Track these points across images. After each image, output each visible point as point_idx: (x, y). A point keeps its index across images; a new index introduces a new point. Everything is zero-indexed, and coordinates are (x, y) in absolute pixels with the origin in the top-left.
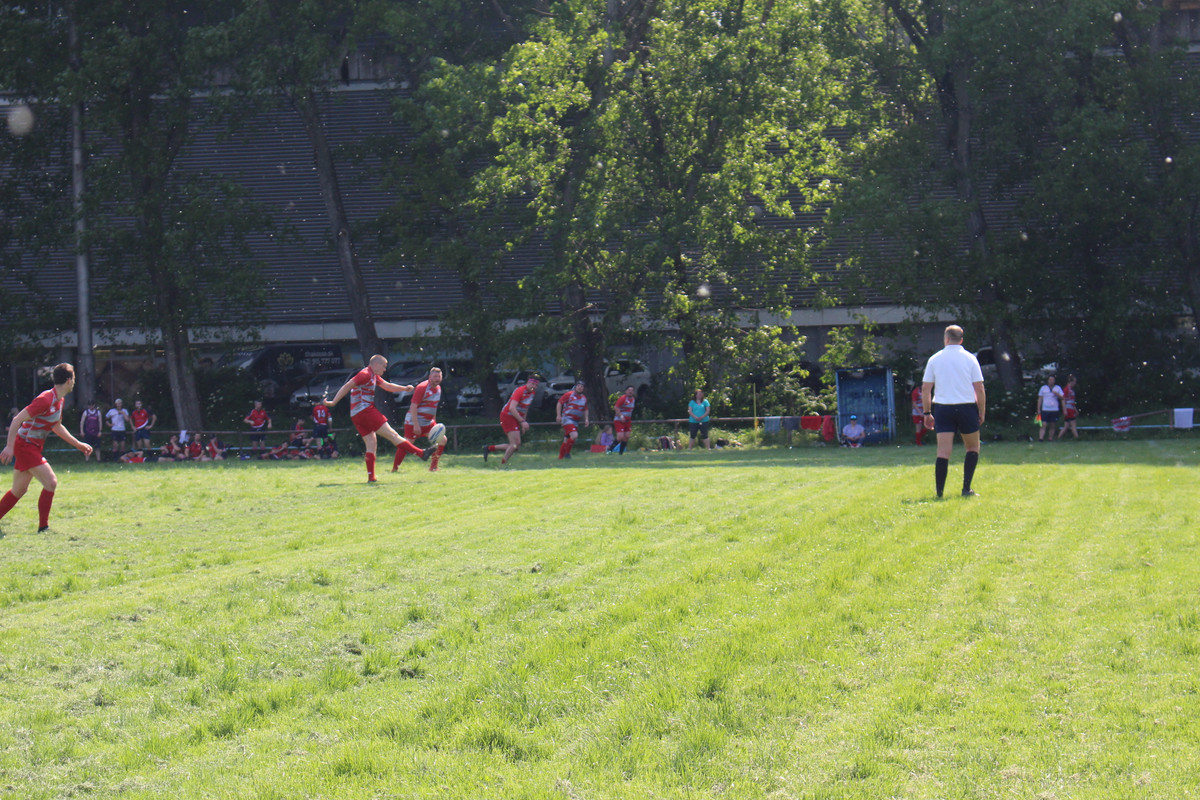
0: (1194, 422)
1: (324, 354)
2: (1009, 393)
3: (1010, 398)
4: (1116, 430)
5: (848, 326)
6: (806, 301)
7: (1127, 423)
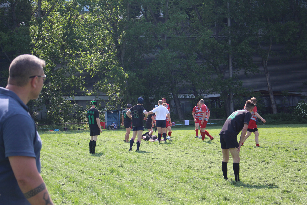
0: (189, 123)
6: (82, 94)
7: (174, 124)
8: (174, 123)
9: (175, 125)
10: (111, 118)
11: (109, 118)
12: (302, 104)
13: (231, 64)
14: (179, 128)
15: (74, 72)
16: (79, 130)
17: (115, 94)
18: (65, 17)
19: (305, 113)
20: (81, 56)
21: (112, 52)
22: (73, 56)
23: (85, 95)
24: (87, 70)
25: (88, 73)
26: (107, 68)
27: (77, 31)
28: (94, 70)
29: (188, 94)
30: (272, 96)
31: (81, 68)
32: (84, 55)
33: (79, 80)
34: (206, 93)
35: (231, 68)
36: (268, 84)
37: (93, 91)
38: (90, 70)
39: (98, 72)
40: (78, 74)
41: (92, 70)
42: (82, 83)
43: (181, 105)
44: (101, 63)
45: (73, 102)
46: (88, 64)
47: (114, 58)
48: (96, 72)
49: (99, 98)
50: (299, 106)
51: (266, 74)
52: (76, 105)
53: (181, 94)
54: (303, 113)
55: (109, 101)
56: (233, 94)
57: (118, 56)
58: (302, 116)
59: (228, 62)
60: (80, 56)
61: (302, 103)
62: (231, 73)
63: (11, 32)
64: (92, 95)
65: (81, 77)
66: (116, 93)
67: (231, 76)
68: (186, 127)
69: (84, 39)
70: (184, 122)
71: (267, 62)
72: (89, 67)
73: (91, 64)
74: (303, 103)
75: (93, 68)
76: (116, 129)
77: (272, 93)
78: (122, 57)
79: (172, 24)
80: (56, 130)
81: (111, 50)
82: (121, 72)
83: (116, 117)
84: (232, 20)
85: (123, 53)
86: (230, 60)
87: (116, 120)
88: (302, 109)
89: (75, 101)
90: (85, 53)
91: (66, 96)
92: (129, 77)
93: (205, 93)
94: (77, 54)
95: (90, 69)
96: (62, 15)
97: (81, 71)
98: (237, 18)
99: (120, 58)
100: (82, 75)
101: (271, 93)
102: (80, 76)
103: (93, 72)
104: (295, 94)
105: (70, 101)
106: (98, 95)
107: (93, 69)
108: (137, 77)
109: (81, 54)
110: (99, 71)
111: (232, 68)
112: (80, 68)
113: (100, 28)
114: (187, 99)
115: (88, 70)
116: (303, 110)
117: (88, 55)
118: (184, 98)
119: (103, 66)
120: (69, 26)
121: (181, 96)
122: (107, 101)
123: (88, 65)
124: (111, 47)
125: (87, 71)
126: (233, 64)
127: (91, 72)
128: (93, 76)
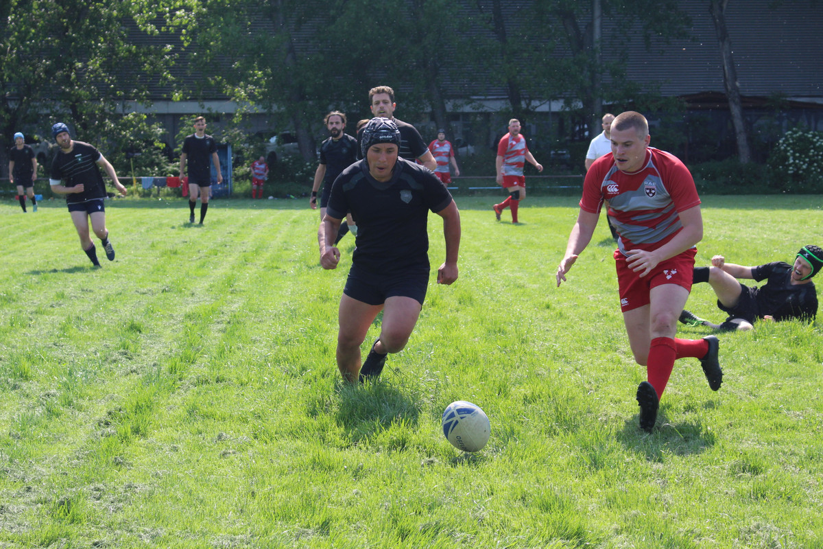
2: (308, 164)
3: (309, 167)
6: (165, 96)
12: (794, 136)
13: (597, 13)
19: (797, 161)
25: (172, 34)
28: (192, 25)
30: (735, 110)
31: (155, 22)
34: (538, 98)
36: (727, 71)
38: (179, 28)
41: (185, 27)
48: (194, 32)
50: (787, 140)
51: (721, 43)
54: (791, 161)
58: (790, 172)
61: (795, 132)
71: (725, 5)
72: (181, 17)
74: (800, 133)
75: (190, 21)
77: (737, 100)
88: (792, 149)
95: (181, 23)
100: (161, 40)
101: (734, 101)
103: (187, 31)
104: (815, 104)
107: (188, 23)
112: (150, 22)
114: (465, 114)
115: (173, 26)
116: (793, 155)
123: (178, 12)
125: (170, 28)
127: (184, 31)
128: (186, 44)
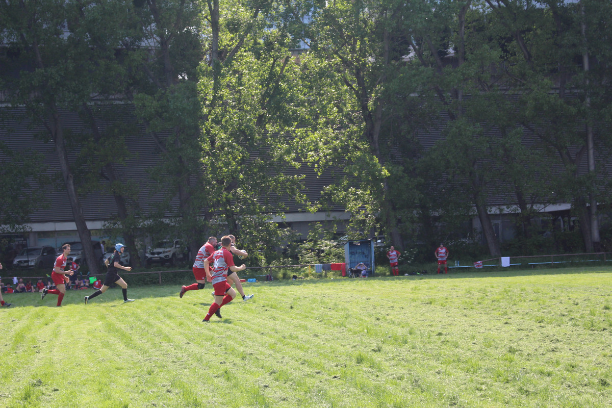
0: (510, 263)
1: (20, 239)
4: (477, 267)
5: (318, 221)
6: (300, 209)
7: (481, 264)
8: (479, 262)
9: (481, 267)
10: (357, 255)
11: (353, 256)
13: (591, 145)
14: (491, 273)
15: (282, 166)
16: (294, 280)
17: (363, 207)
18: (264, 62)
20: (296, 136)
21: (356, 126)
22: (280, 137)
23: (305, 211)
24: (308, 162)
25: (310, 168)
26: (346, 158)
27: (288, 87)
28: (322, 161)
29: (507, 205)
31: (297, 159)
32: (302, 134)
33: (294, 182)
34: (543, 203)
35: (591, 152)
37: (321, 203)
38: (313, 163)
39: (330, 167)
40: (292, 170)
41: (318, 162)
42: (299, 187)
43: (494, 227)
44: (335, 149)
45: (282, 225)
46: (311, 151)
47: (361, 139)
48: (325, 166)
49: (333, 218)
52: (288, 231)
53: (494, 205)
55: (352, 222)
56: (598, 204)
57: (368, 135)
59: (586, 141)
60: (294, 136)
62: (592, 161)
63: (162, 93)
64: (319, 211)
65: (296, 176)
66: (365, 207)
67: (592, 168)
68: (504, 271)
69: (300, 104)
70: (499, 261)
72: (313, 156)
73: (316, 150)
75: (320, 158)
76: (367, 277)
78: (376, 137)
79: (472, 69)
80: (251, 280)
81: (354, 124)
82: (375, 165)
83: (366, 252)
84: (592, 59)
85: (377, 128)
86: (590, 136)
87: (365, 259)
89: (287, 223)
90: (303, 130)
91: (268, 213)
92: (389, 175)
93: (540, 203)
94: (288, 132)
95: (314, 160)
96: (258, 59)
97: (298, 165)
98: (602, 53)
99: (373, 138)
100: (299, 172)
102: (295, 174)
103: (319, 166)
105: (278, 223)
106: (331, 211)
107: (319, 160)
108: (406, 175)
109: (295, 133)
110: (331, 163)
111: (594, 153)
112: (294, 160)
113: (332, 81)
114: (506, 214)
115: (310, 162)
117: (309, 133)
118: (498, 213)
119: (339, 153)
120: (272, 79)
121: (494, 210)
122: (347, 221)
123: (309, 153)
124: (355, 118)
125: (308, 164)
126: (595, 144)
127: (316, 166)
128: (319, 174)
